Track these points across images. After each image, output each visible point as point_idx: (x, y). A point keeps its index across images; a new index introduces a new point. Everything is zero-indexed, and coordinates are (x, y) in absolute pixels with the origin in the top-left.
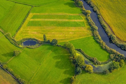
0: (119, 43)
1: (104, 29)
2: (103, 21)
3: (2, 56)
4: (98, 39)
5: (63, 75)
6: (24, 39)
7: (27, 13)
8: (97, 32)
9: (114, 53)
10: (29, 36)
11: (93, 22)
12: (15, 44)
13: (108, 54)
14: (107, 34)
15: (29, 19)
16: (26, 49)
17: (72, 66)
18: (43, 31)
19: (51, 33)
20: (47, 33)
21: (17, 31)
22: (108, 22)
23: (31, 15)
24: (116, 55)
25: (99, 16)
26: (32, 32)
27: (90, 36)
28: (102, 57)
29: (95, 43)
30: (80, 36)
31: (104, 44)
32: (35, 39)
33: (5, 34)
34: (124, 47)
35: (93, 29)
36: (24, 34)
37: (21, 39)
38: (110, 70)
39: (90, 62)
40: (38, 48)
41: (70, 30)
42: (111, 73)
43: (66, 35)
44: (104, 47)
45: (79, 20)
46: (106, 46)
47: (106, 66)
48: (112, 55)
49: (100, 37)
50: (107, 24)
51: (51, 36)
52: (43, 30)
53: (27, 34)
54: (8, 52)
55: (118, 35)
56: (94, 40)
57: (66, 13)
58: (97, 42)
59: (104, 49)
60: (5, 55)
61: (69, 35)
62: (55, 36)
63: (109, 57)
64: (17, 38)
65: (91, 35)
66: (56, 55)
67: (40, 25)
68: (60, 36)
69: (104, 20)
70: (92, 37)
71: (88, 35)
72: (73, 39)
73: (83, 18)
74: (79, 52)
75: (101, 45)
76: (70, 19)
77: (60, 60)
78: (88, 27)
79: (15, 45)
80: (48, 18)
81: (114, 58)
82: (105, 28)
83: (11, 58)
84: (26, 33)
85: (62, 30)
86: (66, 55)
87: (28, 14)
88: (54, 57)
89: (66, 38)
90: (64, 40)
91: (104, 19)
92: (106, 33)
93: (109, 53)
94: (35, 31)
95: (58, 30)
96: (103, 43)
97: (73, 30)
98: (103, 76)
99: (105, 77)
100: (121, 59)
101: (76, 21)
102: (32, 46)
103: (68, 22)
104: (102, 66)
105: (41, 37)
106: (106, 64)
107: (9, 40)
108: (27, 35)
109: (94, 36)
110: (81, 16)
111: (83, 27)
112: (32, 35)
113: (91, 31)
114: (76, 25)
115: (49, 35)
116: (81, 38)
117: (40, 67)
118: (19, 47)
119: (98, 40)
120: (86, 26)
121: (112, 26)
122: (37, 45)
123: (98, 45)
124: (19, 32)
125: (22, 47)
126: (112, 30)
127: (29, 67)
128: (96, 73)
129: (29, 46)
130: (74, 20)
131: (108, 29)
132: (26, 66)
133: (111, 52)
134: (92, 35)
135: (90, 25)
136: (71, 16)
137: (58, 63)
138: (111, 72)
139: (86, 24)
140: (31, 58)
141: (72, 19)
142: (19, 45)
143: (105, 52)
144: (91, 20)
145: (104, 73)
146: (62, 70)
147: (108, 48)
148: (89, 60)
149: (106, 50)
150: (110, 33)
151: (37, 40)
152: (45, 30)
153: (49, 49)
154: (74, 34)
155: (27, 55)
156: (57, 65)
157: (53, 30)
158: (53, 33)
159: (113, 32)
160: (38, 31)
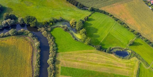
3: (142, 43)
4: (53, 47)
10: (124, 62)
13: (52, 32)
16: (124, 47)
18: (111, 66)
26: (121, 66)
30: (71, 54)
35: (55, 61)
36: (130, 64)
37: (131, 59)
41: (80, 64)
43: (85, 57)
48: (49, 30)
51: (101, 59)
52: (111, 68)
56: (58, 47)
65: (59, 54)
66: (97, 38)
68: (92, 58)
70: (58, 51)
71: (62, 55)
77: (94, 34)
78: (57, 66)
85: (89, 65)
89: (86, 54)
94: (120, 68)
95: (94, 66)
102: (119, 50)
105: (112, 59)
108: (127, 63)
109: (56, 51)
113: (57, 59)
116: (70, 52)
122: (115, 50)
124: (136, 69)
134: (57, 54)
150: (37, 52)
154: (76, 58)
155: (122, 42)
156: (96, 30)
157: (99, 66)
158: (100, 63)
159: (33, 53)
160: (117, 67)
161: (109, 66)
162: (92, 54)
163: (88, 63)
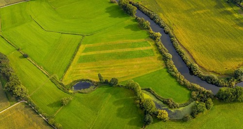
0: (204, 75)
1: (181, 56)
2: (179, 46)
3: (47, 107)
4: (173, 71)
5: (128, 126)
6: (75, 82)
7: (77, 45)
8: (172, 62)
9: (197, 90)
10: (81, 76)
11: (166, 49)
12: (64, 89)
13: (188, 92)
14: (186, 63)
15: (80, 53)
16: (78, 95)
17: (140, 113)
18: (98, 68)
19: (109, 70)
20: (104, 70)
21: (65, 72)
22: (186, 45)
23: (82, 47)
24: (199, 93)
25: (172, 38)
26: (85, 71)
27: (162, 68)
28: (180, 96)
29: (169, 77)
30: (148, 70)
31: (182, 78)
32: (88, 80)
33: (50, 78)
34: (211, 80)
35: (165, 59)
36: (75, 75)
37: (71, 81)
38: (193, 114)
39: (164, 105)
40: (93, 92)
41: (134, 63)
42: (195, 120)
43: (130, 71)
44: (182, 82)
45: (146, 48)
46: (186, 80)
47: (187, 109)
48: (194, 93)
49: (176, 69)
50: (185, 48)
51: (110, 73)
52: (98, 66)
53: (78, 75)
54: (55, 101)
55: (201, 63)
56: (167, 74)
57: (128, 40)
58: (172, 76)
59: (182, 85)
60: (51, 105)
61: (133, 70)
62: (115, 73)
63: (191, 96)
64: (65, 81)
66: (118, 99)
67: (94, 60)
68: (122, 72)
69: (180, 44)
70: (165, 70)
71: (159, 67)
72: (140, 75)
73: (150, 44)
74: (148, 93)
75: (178, 80)
76: (134, 47)
77: (122, 106)
78: (159, 55)
79: (64, 91)
80: (104, 50)
81: (198, 96)
82: (182, 54)
83: (59, 109)
84: (77, 73)
85: (124, 64)
86: (130, 98)
87: (78, 47)
88: (115, 103)
89: (130, 74)
90: (127, 77)
91: (180, 42)
92: (184, 62)
93: (190, 90)
94: (88, 69)
95: (118, 64)
96: (180, 77)
97: (138, 62)
98: (183, 124)
99: (187, 125)
100: (207, 97)
101: (141, 49)
102: (86, 90)
103: (131, 52)
104: (181, 109)
106: (187, 107)
107: (56, 85)
109: (168, 68)
110: (148, 42)
111: (151, 56)
112: (84, 74)
113: (163, 62)
114: (142, 55)
115: (106, 73)
116: (150, 72)
117: (97, 118)
118: (68, 93)
119: (174, 73)
120: (156, 54)
121: (192, 51)
122: (92, 88)
123: (174, 80)
124: (68, 72)
125: (72, 92)
126: (192, 57)
127: (82, 119)
128: (174, 120)
129: (82, 91)
130: (138, 48)
131: (186, 56)
132: (79, 118)
133: (192, 89)
134: (165, 66)
135: (161, 53)
136: (135, 43)
137: (120, 110)
138: (194, 117)
139: (155, 52)
140: (85, 106)
141: (136, 47)
142: (68, 90)
143: (184, 89)
144: (162, 46)
145: (184, 120)
146: (126, 120)
147: (188, 83)
148: (162, 103)
149: (185, 86)
150: (190, 61)
151: (91, 81)
152: (101, 66)
153: (107, 92)
154: (140, 67)
155: (79, 103)
156: (120, 114)
157: (112, 65)
158: (111, 69)
159: (194, 59)
160: (92, 68)
161: (100, 68)
162: (121, 76)
163: (126, 65)
